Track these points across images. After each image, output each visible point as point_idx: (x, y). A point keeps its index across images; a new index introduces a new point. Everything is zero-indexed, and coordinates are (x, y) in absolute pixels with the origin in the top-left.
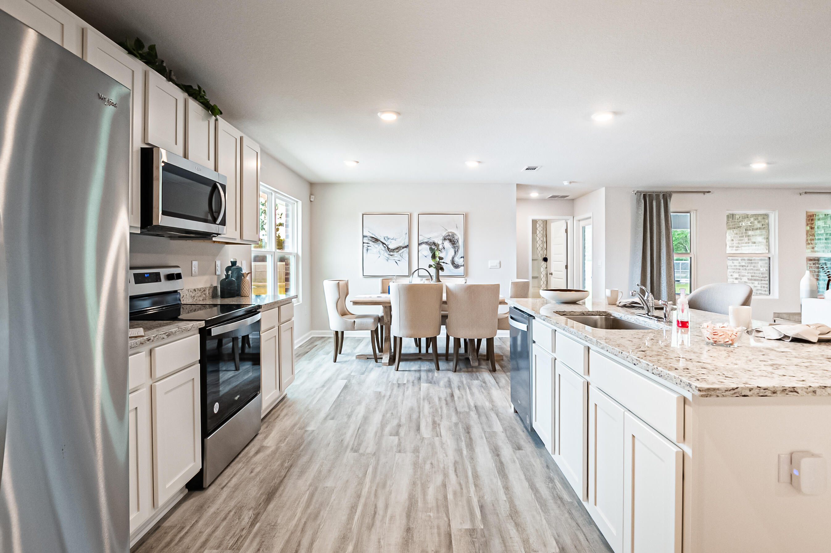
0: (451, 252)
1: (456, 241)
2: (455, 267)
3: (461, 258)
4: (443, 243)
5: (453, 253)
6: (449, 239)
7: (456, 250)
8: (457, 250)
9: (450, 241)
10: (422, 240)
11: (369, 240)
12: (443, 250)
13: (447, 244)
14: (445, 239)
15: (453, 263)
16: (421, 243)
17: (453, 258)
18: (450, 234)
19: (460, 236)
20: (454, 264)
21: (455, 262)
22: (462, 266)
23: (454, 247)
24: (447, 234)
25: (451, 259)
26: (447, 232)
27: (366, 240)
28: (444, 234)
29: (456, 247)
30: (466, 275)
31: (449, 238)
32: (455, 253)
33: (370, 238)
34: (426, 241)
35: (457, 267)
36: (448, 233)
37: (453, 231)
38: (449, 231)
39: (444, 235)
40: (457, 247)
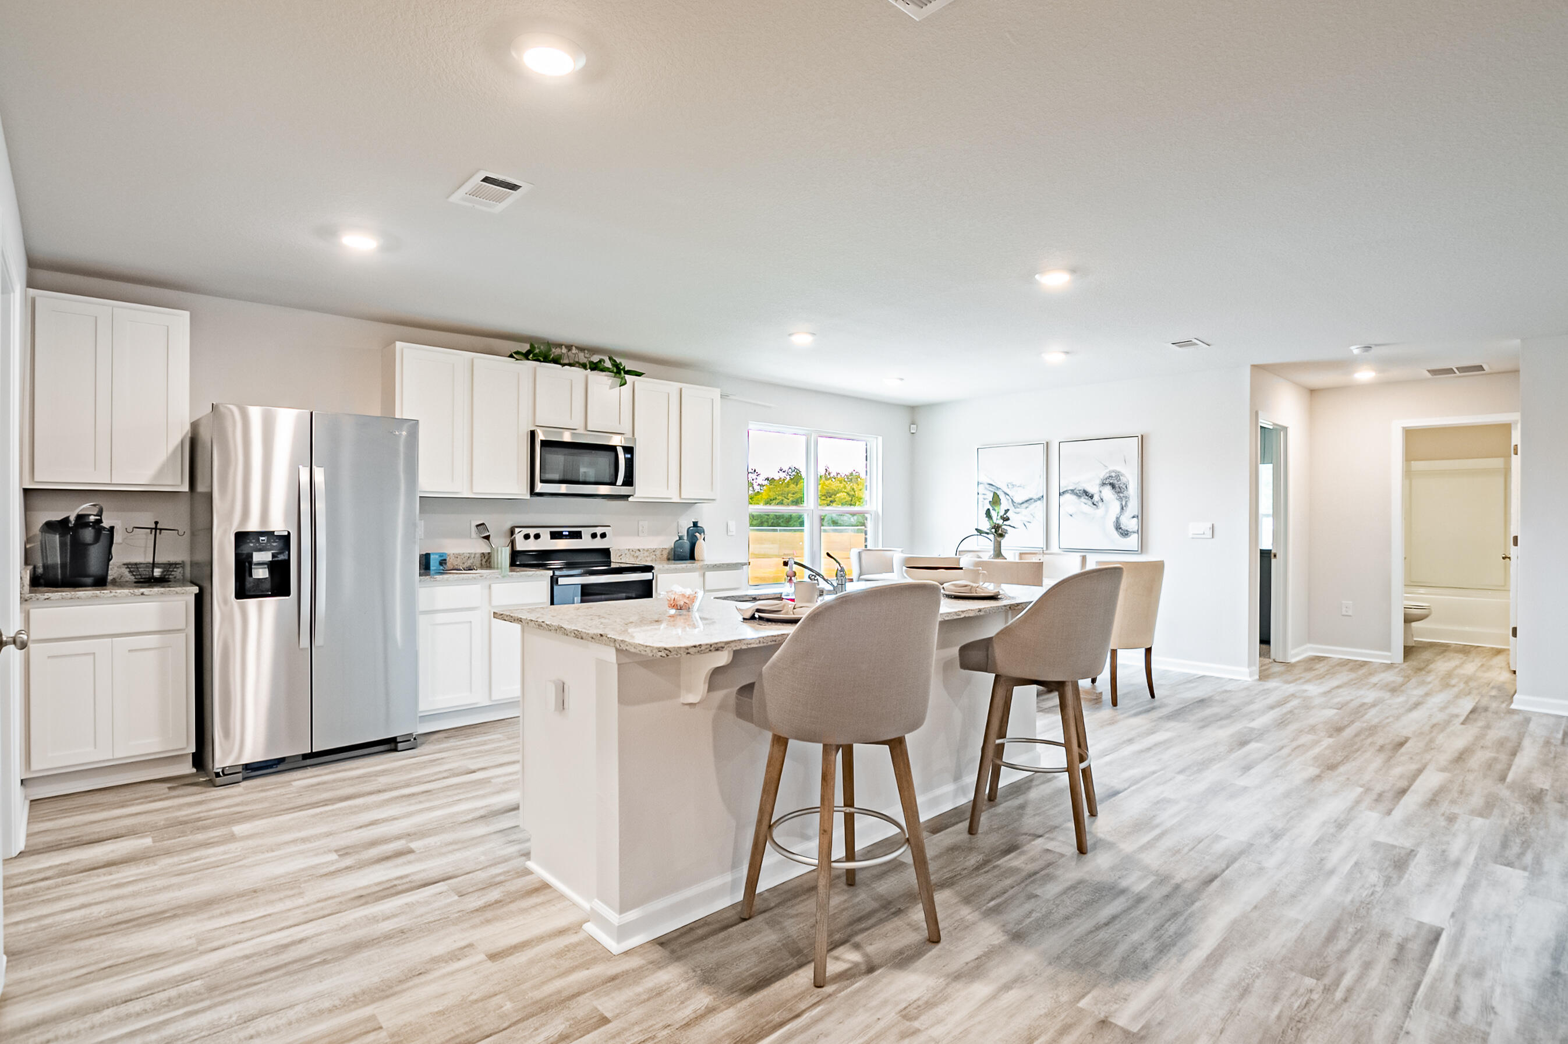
0: (1115, 507)
1: (1124, 487)
2: (1122, 534)
3: (1134, 517)
4: (1101, 492)
5: (1118, 509)
6: (1110, 484)
7: (1124, 504)
8: (1126, 503)
9: (1113, 486)
10: (1065, 487)
11: (986, 488)
12: (1100, 504)
13: (1108, 493)
14: (1104, 484)
15: (1118, 527)
16: (1064, 493)
17: (1118, 519)
18: (1113, 474)
19: (1130, 478)
20: (1120, 528)
21: (1122, 526)
22: (1134, 532)
23: (1120, 499)
24: (1108, 475)
25: (1114, 519)
26: (1108, 470)
27: (981, 487)
28: (1103, 474)
29: (1124, 499)
30: (1142, 548)
31: (1111, 481)
32: (1122, 508)
33: (988, 486)
34: (1071, 488)
35: (1125, 534)
36: (1110, 472)
37: (1118, 468)
38: (1111, 468)
39: (1102, 477)
40: (1126, 497)
